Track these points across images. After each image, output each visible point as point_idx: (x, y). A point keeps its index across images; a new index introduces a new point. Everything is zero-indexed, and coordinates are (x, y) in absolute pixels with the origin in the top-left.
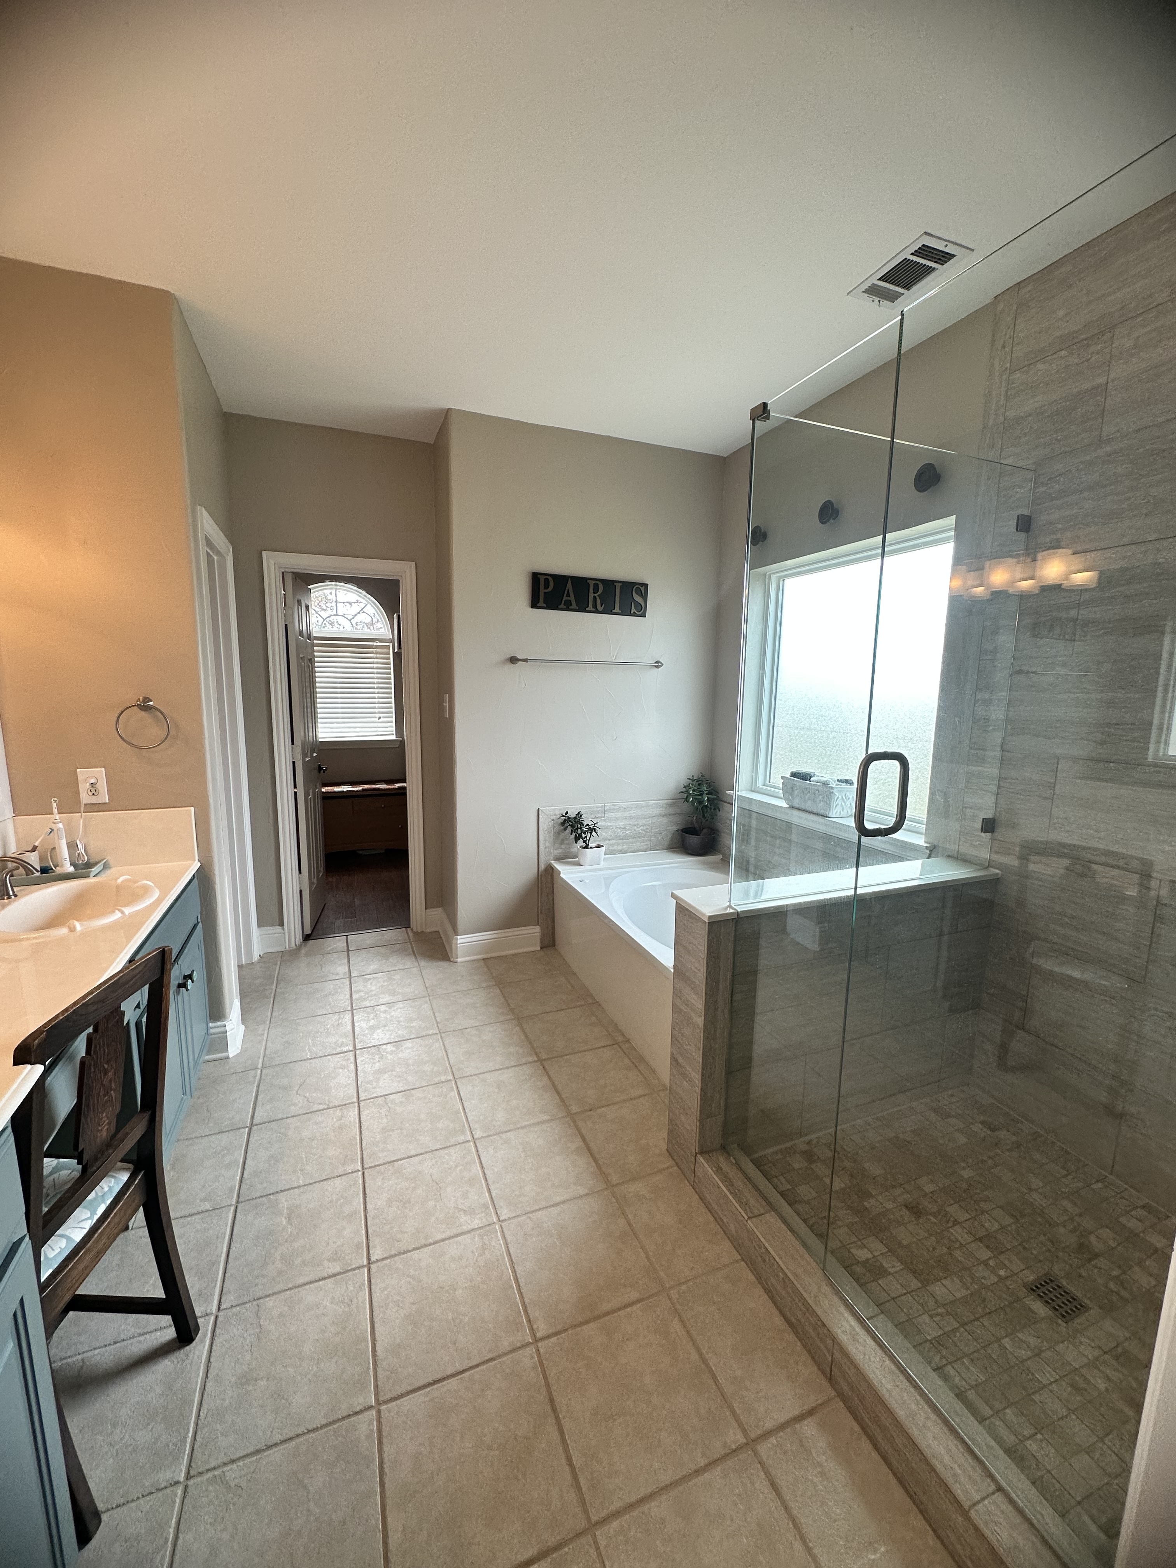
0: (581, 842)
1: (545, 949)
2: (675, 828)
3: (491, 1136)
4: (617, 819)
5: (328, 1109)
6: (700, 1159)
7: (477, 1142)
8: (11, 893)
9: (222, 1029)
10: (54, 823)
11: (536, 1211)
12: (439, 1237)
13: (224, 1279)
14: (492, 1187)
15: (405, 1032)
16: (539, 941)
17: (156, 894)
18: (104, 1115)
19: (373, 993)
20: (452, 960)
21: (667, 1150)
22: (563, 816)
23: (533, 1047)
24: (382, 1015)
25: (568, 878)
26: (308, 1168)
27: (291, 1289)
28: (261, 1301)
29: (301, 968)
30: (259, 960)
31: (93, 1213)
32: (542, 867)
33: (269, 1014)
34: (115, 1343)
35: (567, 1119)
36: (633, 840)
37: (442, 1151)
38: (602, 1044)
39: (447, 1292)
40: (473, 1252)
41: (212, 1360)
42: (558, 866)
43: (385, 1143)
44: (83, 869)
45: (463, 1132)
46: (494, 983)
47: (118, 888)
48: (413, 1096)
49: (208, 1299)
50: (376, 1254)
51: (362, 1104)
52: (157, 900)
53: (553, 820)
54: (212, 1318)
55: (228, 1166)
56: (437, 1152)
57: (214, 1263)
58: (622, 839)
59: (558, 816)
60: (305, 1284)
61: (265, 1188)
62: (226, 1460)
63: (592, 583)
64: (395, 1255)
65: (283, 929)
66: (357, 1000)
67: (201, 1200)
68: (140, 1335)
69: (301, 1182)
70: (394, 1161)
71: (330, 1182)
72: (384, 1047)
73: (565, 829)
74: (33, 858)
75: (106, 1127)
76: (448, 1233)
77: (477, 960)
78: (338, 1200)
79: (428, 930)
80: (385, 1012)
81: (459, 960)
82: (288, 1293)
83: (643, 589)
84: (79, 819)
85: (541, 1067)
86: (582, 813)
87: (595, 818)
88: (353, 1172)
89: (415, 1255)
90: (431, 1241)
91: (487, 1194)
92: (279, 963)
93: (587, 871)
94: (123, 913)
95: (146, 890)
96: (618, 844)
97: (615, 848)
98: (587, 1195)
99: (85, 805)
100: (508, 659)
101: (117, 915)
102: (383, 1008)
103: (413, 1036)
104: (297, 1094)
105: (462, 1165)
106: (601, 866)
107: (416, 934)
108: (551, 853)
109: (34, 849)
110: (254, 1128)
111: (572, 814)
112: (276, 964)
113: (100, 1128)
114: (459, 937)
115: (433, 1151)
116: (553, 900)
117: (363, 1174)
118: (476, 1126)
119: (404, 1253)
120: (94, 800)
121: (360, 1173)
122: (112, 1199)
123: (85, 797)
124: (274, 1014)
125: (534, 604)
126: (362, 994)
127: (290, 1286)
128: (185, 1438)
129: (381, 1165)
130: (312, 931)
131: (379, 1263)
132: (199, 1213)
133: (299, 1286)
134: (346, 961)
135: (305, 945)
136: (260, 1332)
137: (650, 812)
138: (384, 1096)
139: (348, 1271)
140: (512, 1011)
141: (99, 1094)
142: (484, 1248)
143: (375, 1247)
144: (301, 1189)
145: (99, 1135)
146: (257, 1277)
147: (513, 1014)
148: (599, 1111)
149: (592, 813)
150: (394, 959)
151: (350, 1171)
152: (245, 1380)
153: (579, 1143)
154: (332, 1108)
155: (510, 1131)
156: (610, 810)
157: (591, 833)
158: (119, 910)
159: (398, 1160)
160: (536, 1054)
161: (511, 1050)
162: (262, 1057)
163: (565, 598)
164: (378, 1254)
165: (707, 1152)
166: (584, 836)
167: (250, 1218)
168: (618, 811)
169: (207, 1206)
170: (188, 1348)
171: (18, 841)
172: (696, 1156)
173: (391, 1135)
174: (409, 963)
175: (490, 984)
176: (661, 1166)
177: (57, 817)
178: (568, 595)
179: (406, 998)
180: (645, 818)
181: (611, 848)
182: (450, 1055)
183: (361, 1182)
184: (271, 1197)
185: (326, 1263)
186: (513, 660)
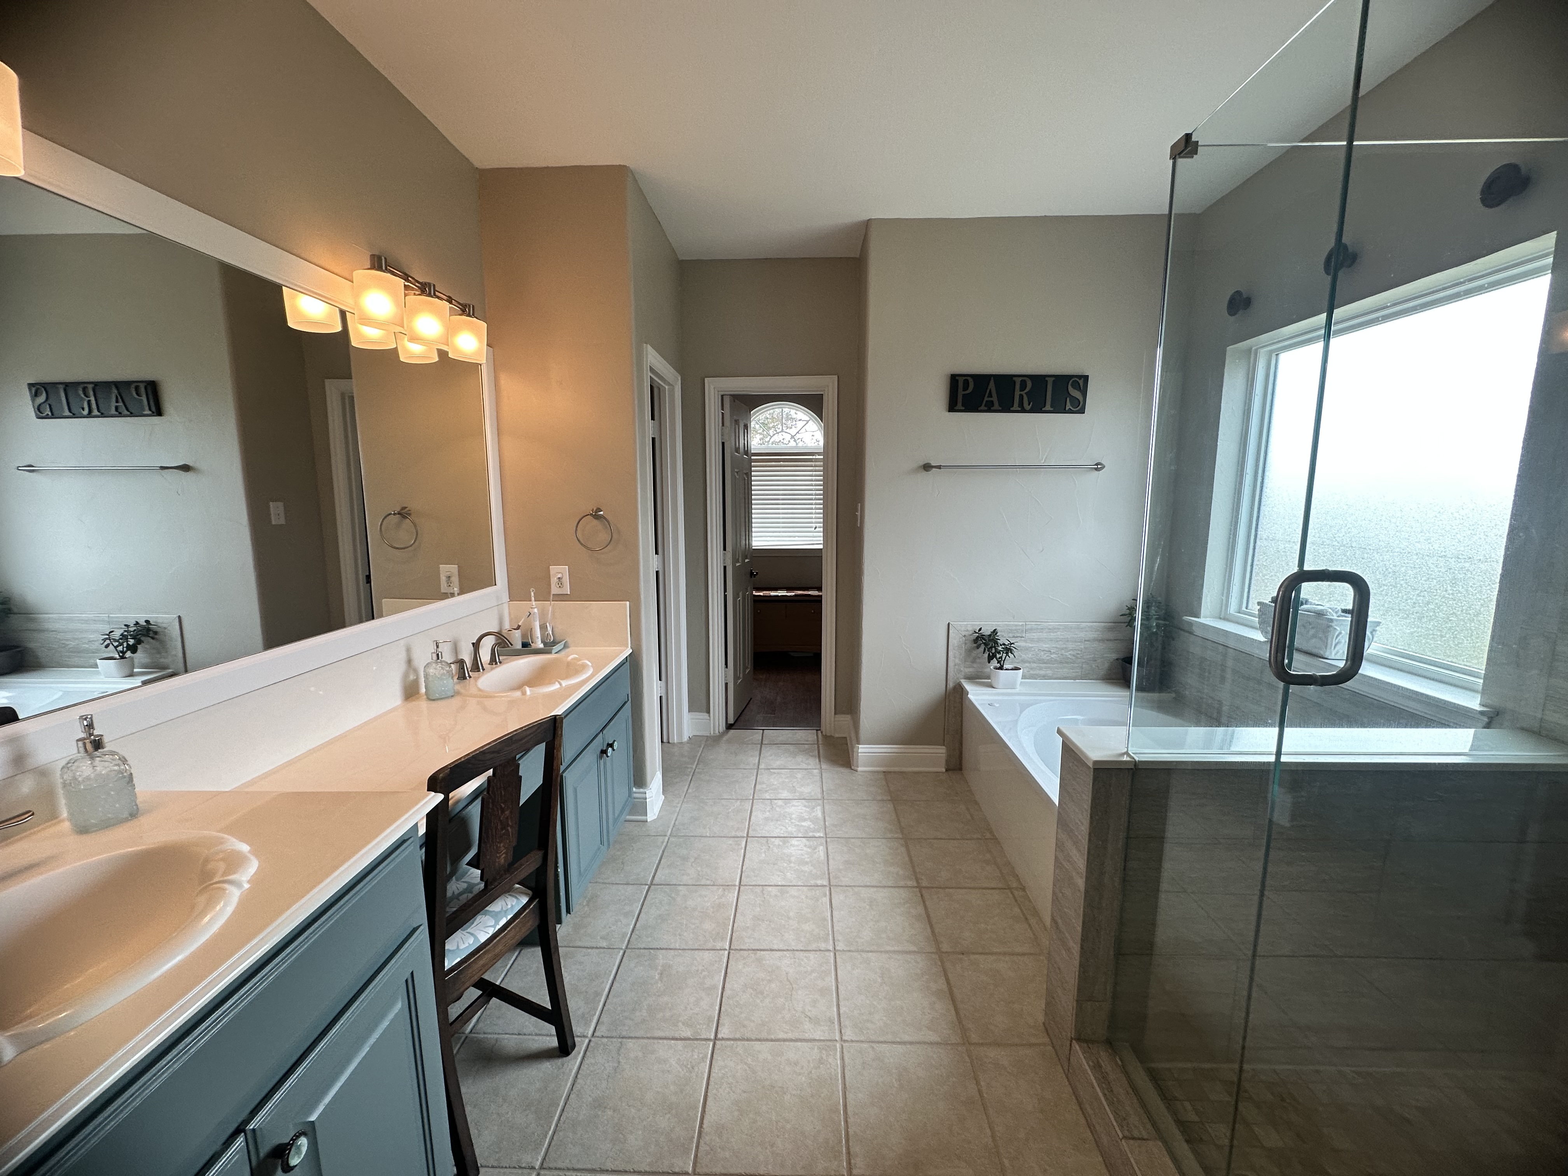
0: (994, 662)
1: (950, 772)
2: (1114, 656)
3: (852, 951)
4: (1039, 640)
5: (713, 885)
6: (1076, 1046)
7: (837, 954)
8: (498, 661)
9: (643, 795)
10: (532, 608)
11: (882, 1042)
12: (782, 1036)
13: (602, 1010)
14: (841, 1003)
15: (794, 830)
16: (944, 762)
17: (590, 672)
18: (502, 845)
19: (774, 787)
20: (853, 767)
21: (1044, 1024)
22: (975, 632)
23: (914, 872)
24: (778, 809)
25: (977, 700)
26: (685, 934)
27: (648, 1038)
28: (624, 1040)
29: (720, 754)
30: (688, 741)
31: (497, 923)
32: (951, 685)
33: (685, 790)
34: (519, 1034)
35: (934, 956)
36: (1059, 665)
37: (802, 953)
38: (993, 885)
39: (777, 1093)
40: (809, 1062)
41: (579, 1076)
42: (968, 686)
43: (754, 930)
44: (549, 646)
45: (826, 940)
46: (889, 798)
47: (568, 664)
48: (787, 892)
49: (587, 1024)
50: (724, 1032)
51: (742, 888)
52: (589, 676)
53: (965, 636)
54: (587, 1041)
55: (626, 915)
56: (797, 952)
57: (598, 994)
58: (1045, 663)
59: (971, 633)
60: (661, 1038)
61: (649, 942)
62: (569, 1166)
63: (1018, 381)
64: (739, 1040)
65: (709, 716)
66: (760, 790)
67: (601, 938)
68: (536, 1035)
69: (677, 945)
70: (758, 950)
71: (701, 953)
72: (773, 840)
73: (978, 647)
74: (517, 635)
75: (504, 856)
76: (790, 1036)
77: (878, 772)
78: (703, 970)
79: (837, 735)
80: (780, 807)
81: (860, 769)
82: (646, 1041)
83: (1081, 382)
84: (549, 606)
85: (919, 895)
86: (998, 629)
87: (1014, 637)
88: (721, 950)
89: (757, 1045)
90: (773, 1037)
91: (835, 1009)
92: (702, 747)
93: (998, 694)
94: (561, 684)
95: (584, 667)
96: (1041, 669)
97: (1037, 672)
98: (937, 1043)
99: (553, 595)
100: (921, 467)
101: (557, 686)
102: (780, 803)
103: (800, 835)
104: (692, 865)
105: (818, 973)
106: (1017, 690)
107: (826, 737)
108: (961, 671)
109: (518, 628)
110: (653, 887)
111: (987, 631)
112: (700, 747)
113: (498, 855)
114: (860, 746)
115: (794, 950)
116: (962, 721)
117: (729, 953)
118: (840, 938)
119: (748, 1040)
120: (559, 591)
121: (726, 952)
122: (512, 915)
123: (555, 590)
124: (690, 791)
125: (952, 407)
126: (764, 786)
127: (649, 1035)
128: (547, 1133)
129: (745, 950)
130: (735, 722)
131: (723, 1042)
132: (597, 948)
133: (654, 1038)
134: (758, 753)
135: (727, 733)
136: (618, 1067)
137: (1082, 635)
138: (762, 886)
139: (697, 1039)
140: (902, 829)
141: (496, 828)
142: (821, 1061)
143: (724, 1025)
144: (676, 952)
145: (497, 860)
146: (626, 1018)
147: (902, 833)
148: (972, 957)
149: (1011, 631)
150: (800, 758)
151: (718, 948)
152: (599, 1104)
153: (942, 984)
154: (717, 885)
155: (871, 952)
156: (1031, 629)
157: (1007, 653)
158: (559, 682)
159: (761, 950)
160: (917, 880)
161: (892, 869)
162: (671, 827)
163: (986, 399)
164: (724, 1034)
165: (1086, 1041)
166: (998, 656)
167: (632, 965)
168: (1042, 632)
169: (604, 944)
170: (564, 1059)
171: (511, 620)
172: (1071, 1041)
173: (760, 925)
174: (811, 763)
175: (885, 798)
176: (1033, 1040)
177: (534, 603)
178: (990, 395)
179: (802, 797)
180: (1076, 642)
181: (1032, 672)
182: (831, 862)
183: (725, 961)
184: (652, 951)
185: (680, 1024)
186: (927, 467)
